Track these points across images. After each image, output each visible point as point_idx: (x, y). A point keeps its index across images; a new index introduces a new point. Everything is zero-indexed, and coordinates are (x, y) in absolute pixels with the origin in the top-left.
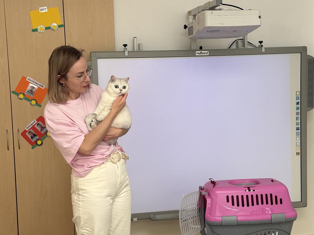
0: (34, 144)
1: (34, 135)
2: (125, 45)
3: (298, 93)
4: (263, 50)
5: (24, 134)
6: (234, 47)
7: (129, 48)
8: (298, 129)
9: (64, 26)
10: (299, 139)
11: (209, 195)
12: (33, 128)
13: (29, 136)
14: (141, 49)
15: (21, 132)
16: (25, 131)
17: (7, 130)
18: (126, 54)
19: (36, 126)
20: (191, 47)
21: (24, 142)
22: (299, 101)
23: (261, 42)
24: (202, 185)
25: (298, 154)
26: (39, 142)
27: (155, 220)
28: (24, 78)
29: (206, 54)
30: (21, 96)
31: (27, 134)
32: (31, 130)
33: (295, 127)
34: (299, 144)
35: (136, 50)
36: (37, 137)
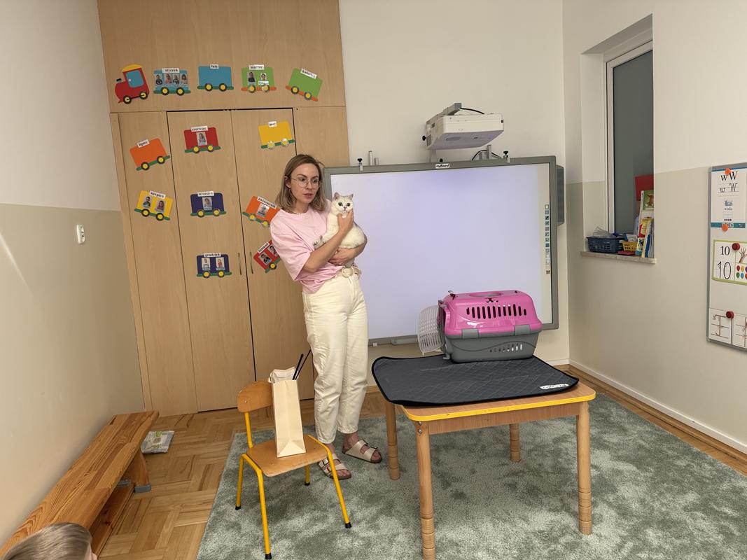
0: (267, 268)
1: (267, 258)
2: (360, 160)
3: (547, 207)
4: (509, 161)
5: (256, 257)
6: (477, 158)
7: (364, 162)
8: (547, 246)
9: (294, 141)
10: (549, 256)
11: (448, 307)
12: (266, 250)
13: (262, 260)
14: (377, 164)
15: (253, 255)
16: (258, 254)
17: (239, 254)
18: (361, 169)
19: (269, 249)
20: (430, 160)
21: (256, 265)
22: (549, 215)
23: (506, 152)
24: (442, 299)
25: (548, 272)
26: (273, 266)
27: (395, 345)
28: (254, 199)
29: (446, 167)
30: (252, 217)
31: (260, 257)
32: (264, 253)
33: (545, 243)
34: (549, 261)
35: (371, 164)
36: (271, 261)
